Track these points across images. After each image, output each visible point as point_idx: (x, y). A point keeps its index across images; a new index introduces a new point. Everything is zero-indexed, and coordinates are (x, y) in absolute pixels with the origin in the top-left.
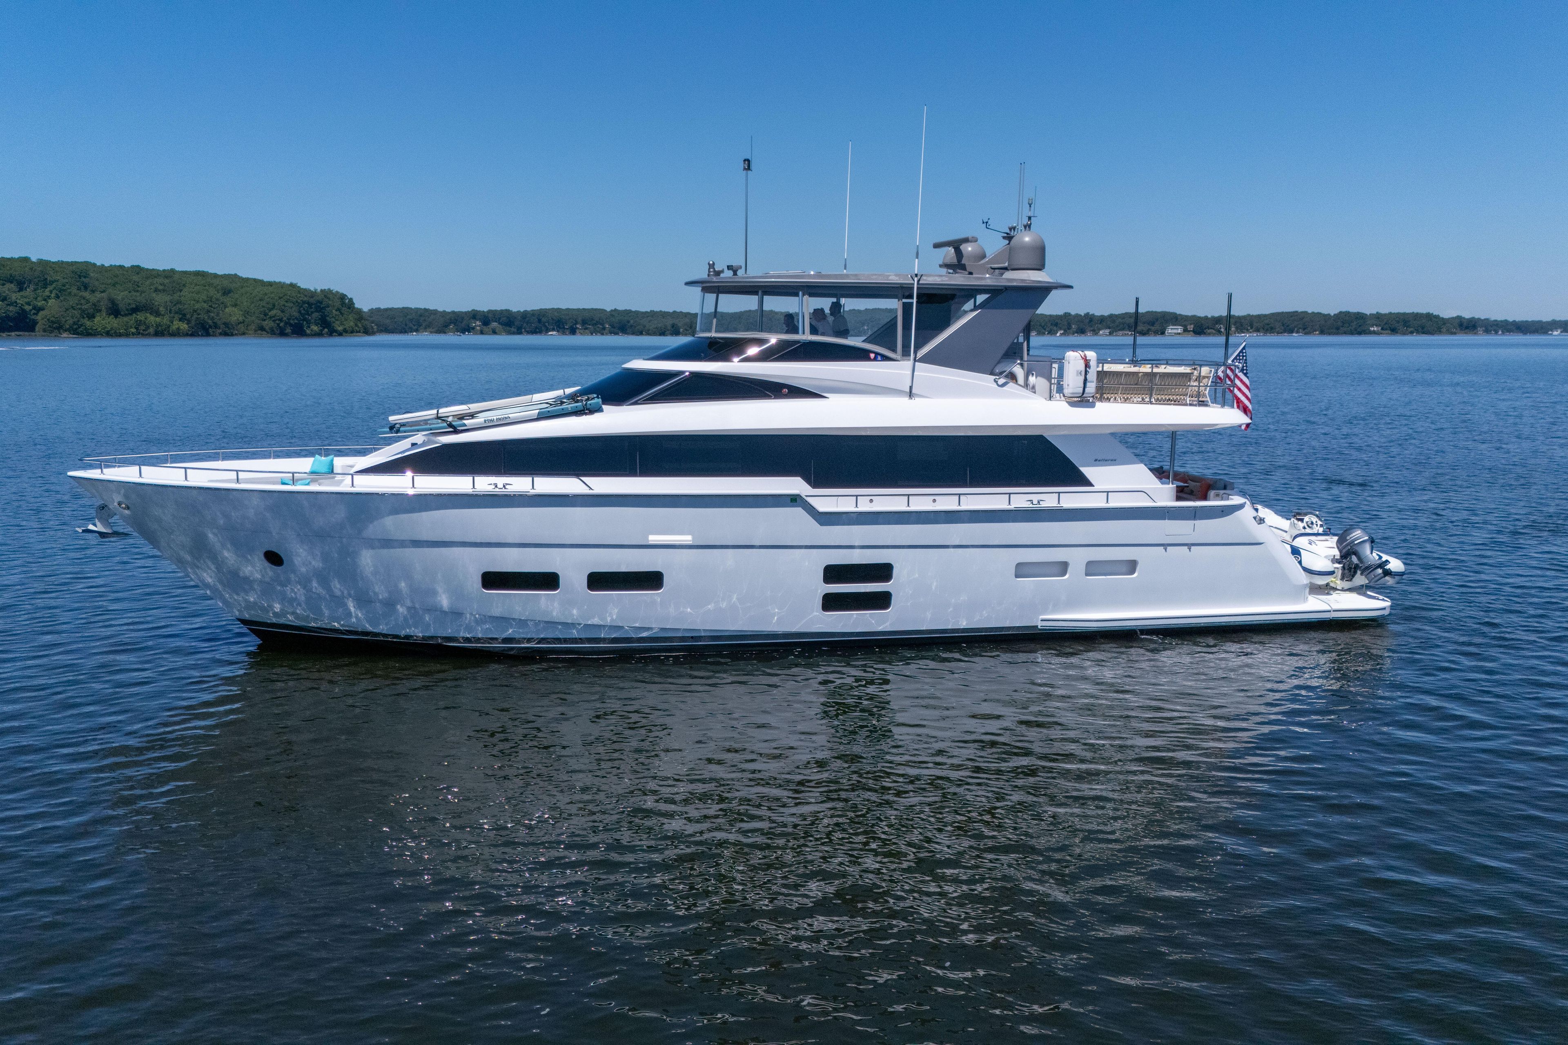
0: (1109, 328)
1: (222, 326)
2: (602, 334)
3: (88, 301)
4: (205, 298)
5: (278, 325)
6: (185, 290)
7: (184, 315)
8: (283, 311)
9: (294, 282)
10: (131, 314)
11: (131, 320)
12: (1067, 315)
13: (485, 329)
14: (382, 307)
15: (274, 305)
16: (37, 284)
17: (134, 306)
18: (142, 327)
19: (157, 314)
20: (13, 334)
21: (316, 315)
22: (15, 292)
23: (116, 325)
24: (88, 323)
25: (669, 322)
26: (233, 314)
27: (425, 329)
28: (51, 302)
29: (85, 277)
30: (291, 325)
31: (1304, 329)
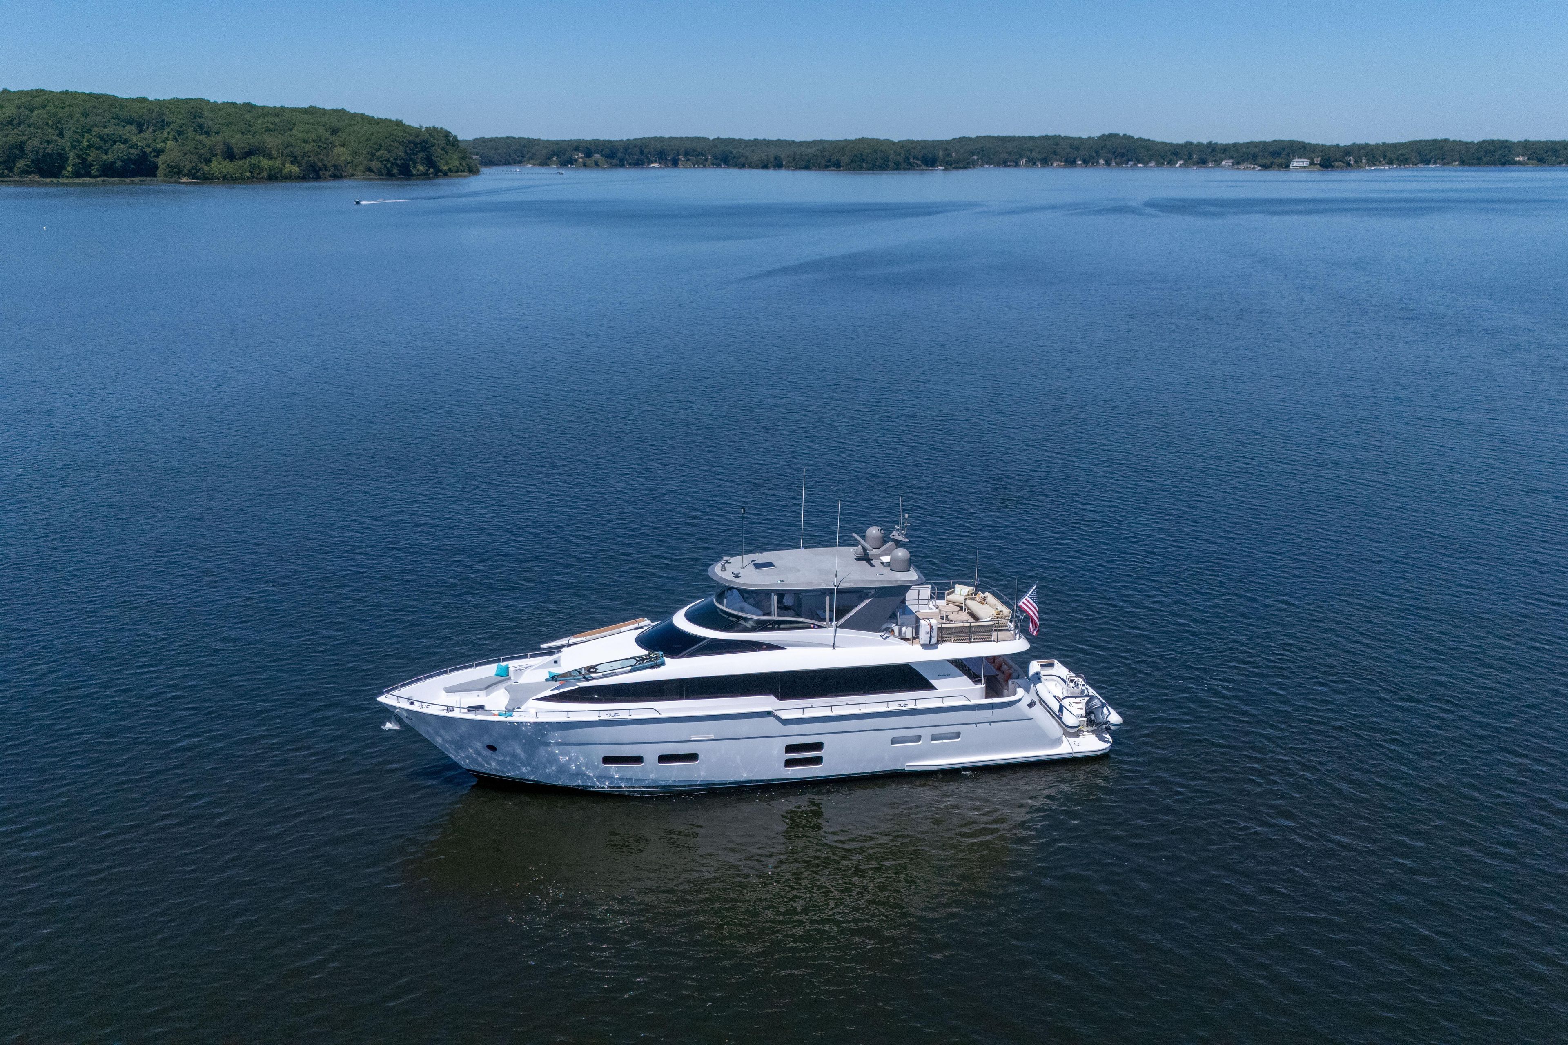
0: (1233, 158)
1: (332, 168)
2: (705, 166)
3: (204, 145)
4: (314, 137)
5: (385, 165)
6: (295, 129)
7: (295, 158)
8: (389, 151)
9: (400, 118)
10: (245, 158)
11: (245, 163)
12: (1188, 144)
13: (588, 161)
14: (486, 137)
15: (381, 146)
16: (155, 126)
17: (247, 150)
18: (257, 171)
19: (270, 157)
20: (136, 179)
21: (421, 155)
22: (135, 134)
23: (231, 169)
24: (206, 168)
25: (773, 152)
26: (341, 154)
27: (528, 161)
28: (170, 144)
29: (200, 117)
30: (398, 165)
31: (1443, 159)
